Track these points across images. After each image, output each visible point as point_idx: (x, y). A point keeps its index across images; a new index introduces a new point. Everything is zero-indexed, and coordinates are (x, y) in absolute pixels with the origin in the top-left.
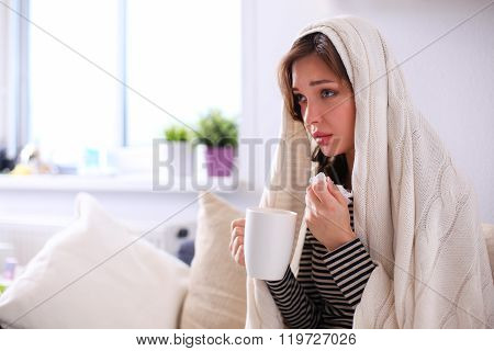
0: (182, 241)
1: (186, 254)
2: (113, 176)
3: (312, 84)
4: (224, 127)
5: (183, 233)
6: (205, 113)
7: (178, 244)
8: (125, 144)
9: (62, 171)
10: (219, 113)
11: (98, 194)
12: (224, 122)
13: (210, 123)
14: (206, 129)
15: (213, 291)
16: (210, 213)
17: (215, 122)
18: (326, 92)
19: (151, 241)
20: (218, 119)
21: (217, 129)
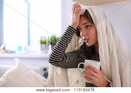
0: (45, 72)
1: (46, 76)
2: (25, 53)
5: (45, 69)
7: (43, 72)
8: (29, 44)
9: (12, 52)
11: (21, 58)
18: (87, 26)
19: (36, 72)
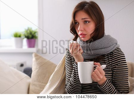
3: (82, 19)
4: (33, 33)
6: (27, 28)
10: (31, 28)
12: (33, 31)
13: (29, 32)
14: (28, 33)
15: (40, 84)
16: (37, 59)
17: (30, 31)
20: (31, 31)
21: (31, 33)
